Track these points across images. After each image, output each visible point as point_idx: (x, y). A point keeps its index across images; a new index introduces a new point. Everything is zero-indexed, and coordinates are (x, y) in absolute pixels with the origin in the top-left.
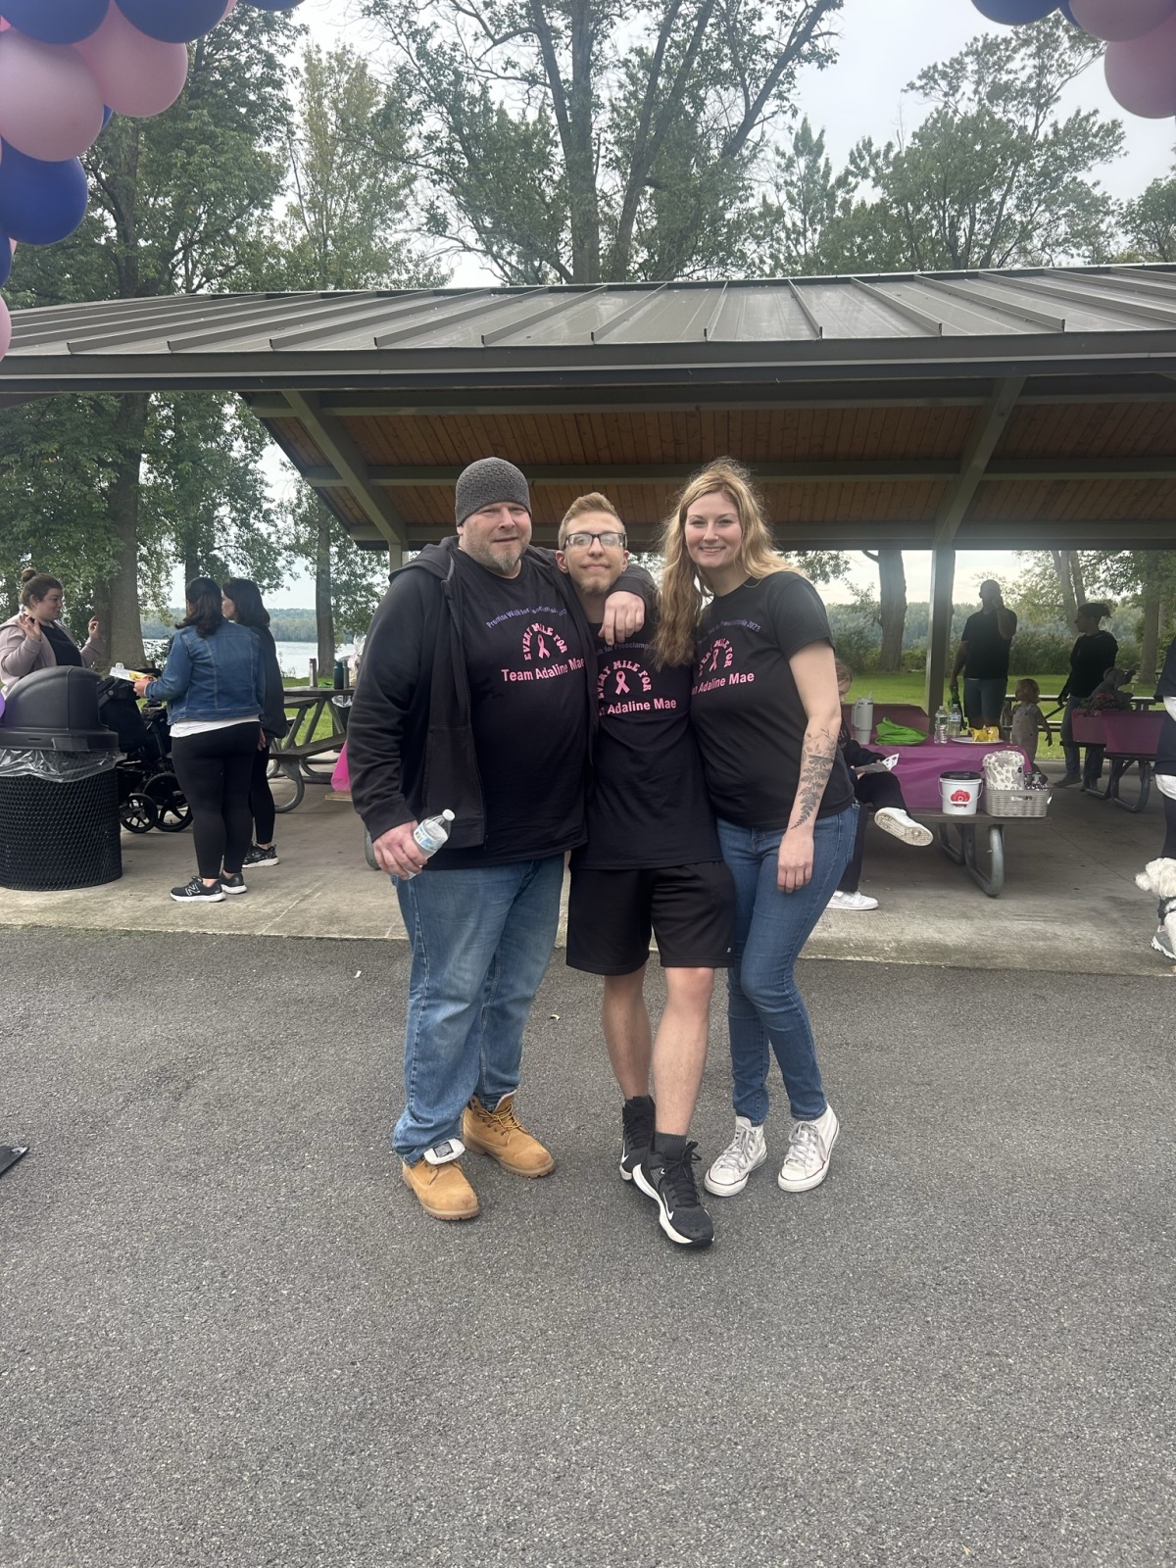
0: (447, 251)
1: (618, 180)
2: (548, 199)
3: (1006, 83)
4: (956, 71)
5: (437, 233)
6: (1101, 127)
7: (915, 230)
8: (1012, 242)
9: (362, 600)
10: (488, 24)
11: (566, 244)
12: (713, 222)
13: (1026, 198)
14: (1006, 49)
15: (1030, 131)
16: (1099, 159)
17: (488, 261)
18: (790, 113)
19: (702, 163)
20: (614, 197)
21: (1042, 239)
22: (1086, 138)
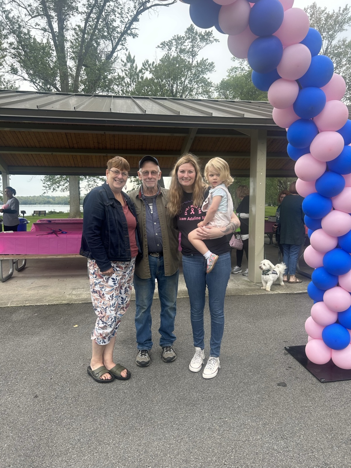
0: (18, 80)
1: (74, 63)
2: (51, 67)
3: (184, 49)
4: (170, 44)
5: (14, 74)
6: (209, 63)
7: (162, 87)
8: (188, 92)
10: (30, 11)
11: (58, 81)
12: (104, 79)
13: (191, 81)
14: (183, 39)
15: (191, 62)
16: (209, 72)
17: (32, 84)
18: (125, 50)
19: (100, 61)
20: (73, 68)
21: (196, 92)
22: (205, 66)
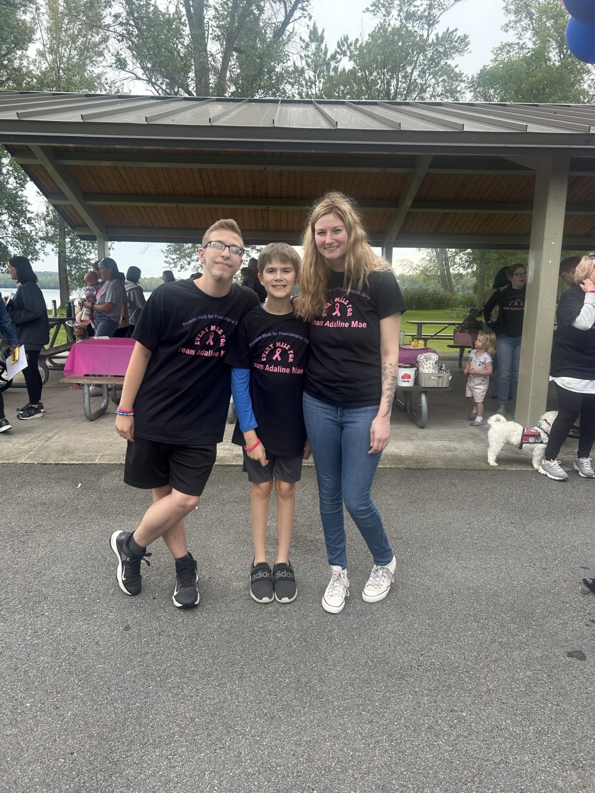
0: (127, 79)
1: (219, 47)
2: (182, 55)
3: (414, 12)
4: (389, 4)
5: (121, 69)
6: (459, 37)
7: (370, 85)
8: (416, 93)
9: (84, 267)
11: (192, 80)
12: (269, 72)
13: (423, 72)
15: (425, 37)
16: (458, 54)
17: (150, 87)
18: (308, 18)
19: (263, 40)
20: (217, 56)
21: (431, 93)
22: (452, 43)
